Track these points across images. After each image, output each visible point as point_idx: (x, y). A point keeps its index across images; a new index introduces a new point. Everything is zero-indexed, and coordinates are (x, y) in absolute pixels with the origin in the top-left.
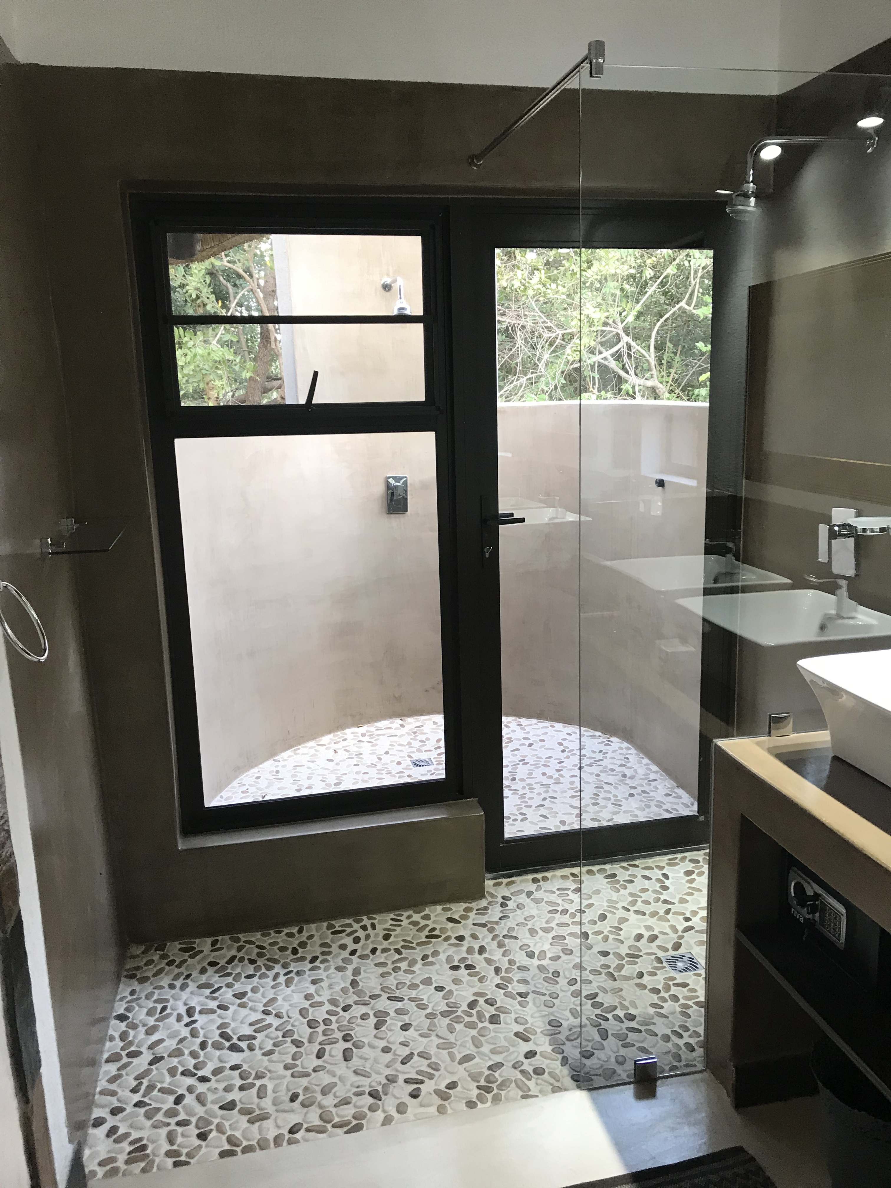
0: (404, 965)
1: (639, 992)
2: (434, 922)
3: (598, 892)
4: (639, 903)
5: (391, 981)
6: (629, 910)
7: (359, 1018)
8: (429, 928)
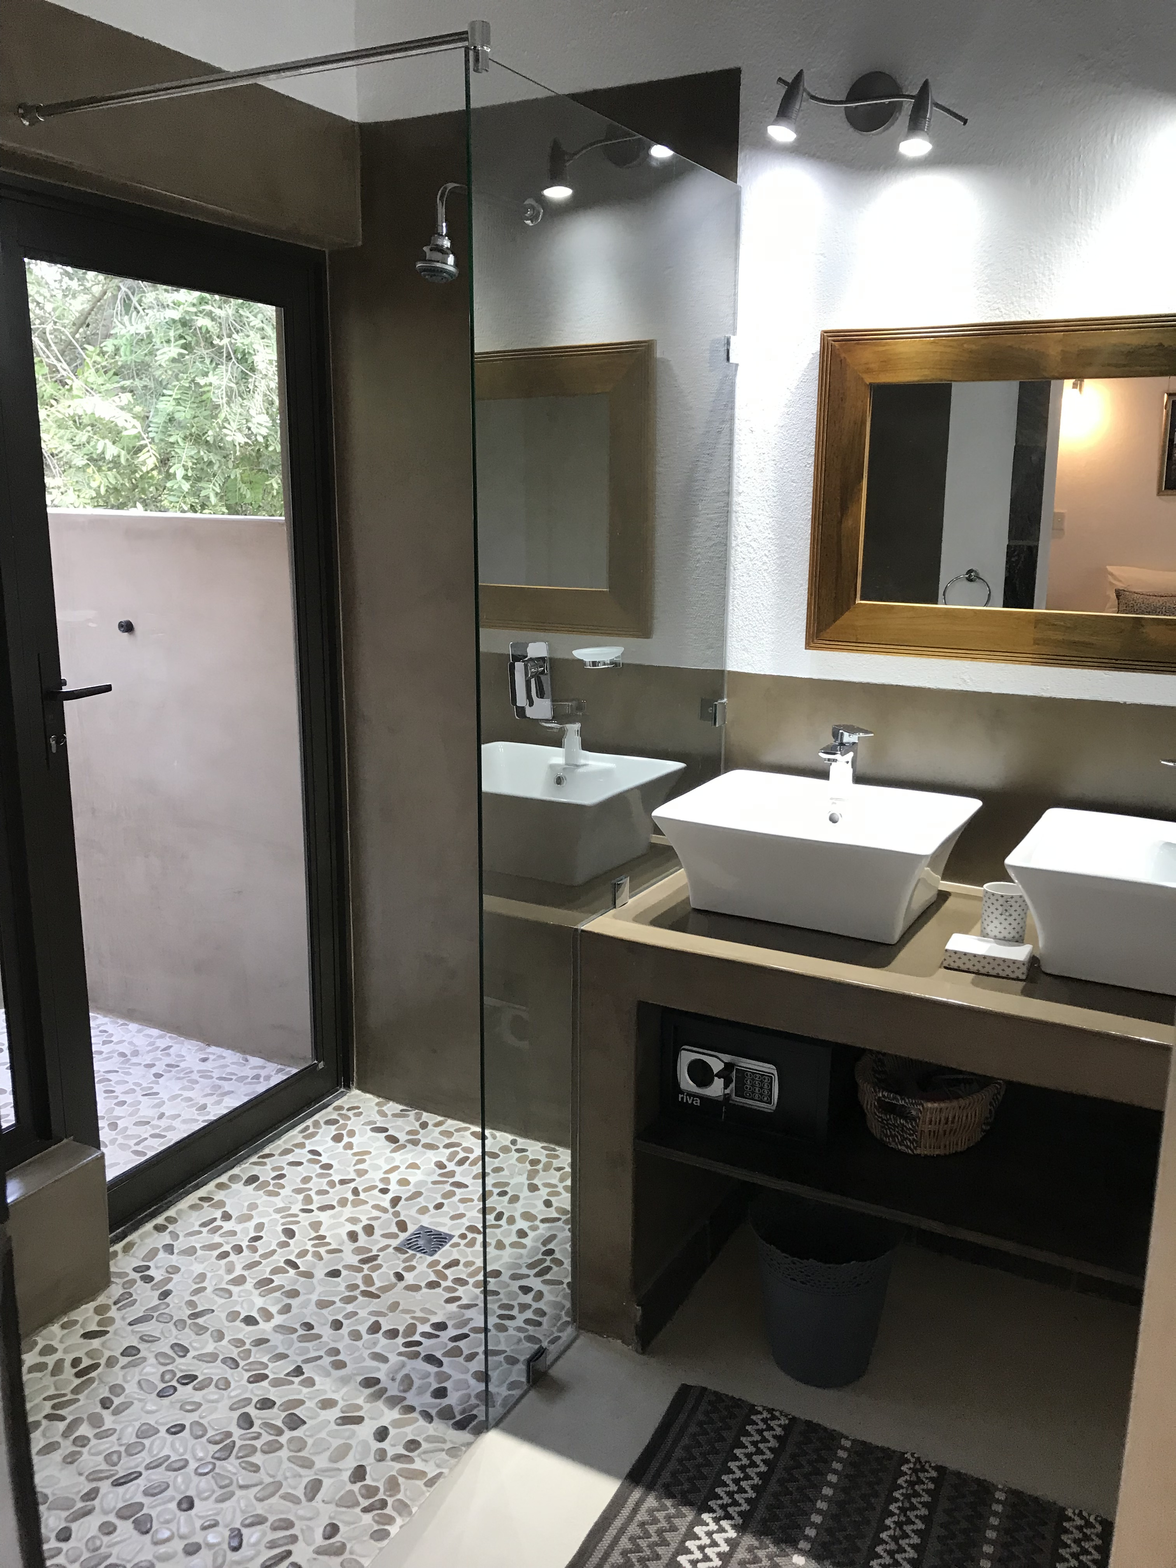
0: (84, 1430)
1: (418, 1295)
2: (65, 1351)
3: (253, 1206)
4: (315, 1197)
5: (90, 1460)
6: (312, 1211)
7: (100, 1535)
8: (67, 1364)
